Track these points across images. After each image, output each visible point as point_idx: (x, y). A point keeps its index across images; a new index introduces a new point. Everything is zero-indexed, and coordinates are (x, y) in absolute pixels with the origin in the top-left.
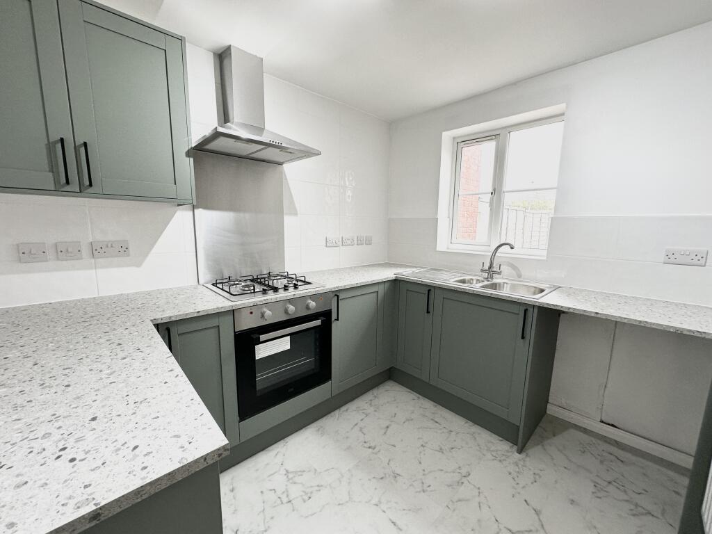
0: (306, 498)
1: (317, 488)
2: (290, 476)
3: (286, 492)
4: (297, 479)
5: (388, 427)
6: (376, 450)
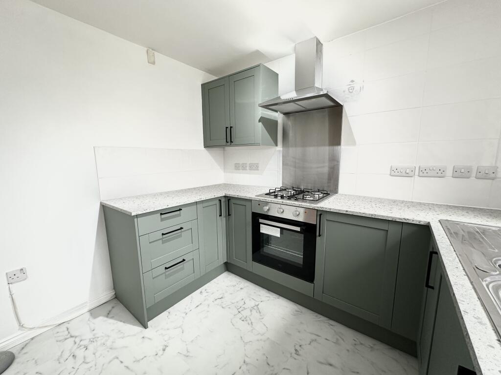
0: (243, 319)
1: (250, 323)
2: (255, 308)
3: (245, 309)
4: (254, 311)
5: (331, 365)
6: (296, 356)
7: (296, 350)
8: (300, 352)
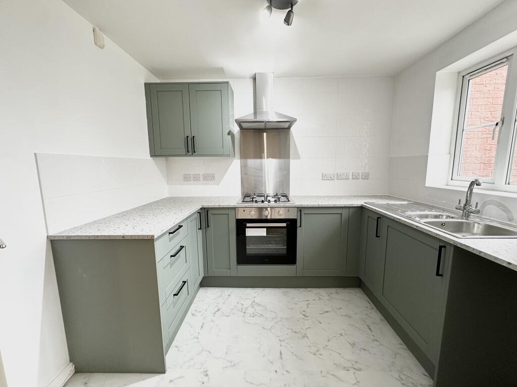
0: (252, 316)
1: (260, 315)
2: (254, 304)
3: (246, 309)
4: (255, 307)
5: (327, 312)
6: (307, 318)
7: (304, 315)
8: (307, 315)
